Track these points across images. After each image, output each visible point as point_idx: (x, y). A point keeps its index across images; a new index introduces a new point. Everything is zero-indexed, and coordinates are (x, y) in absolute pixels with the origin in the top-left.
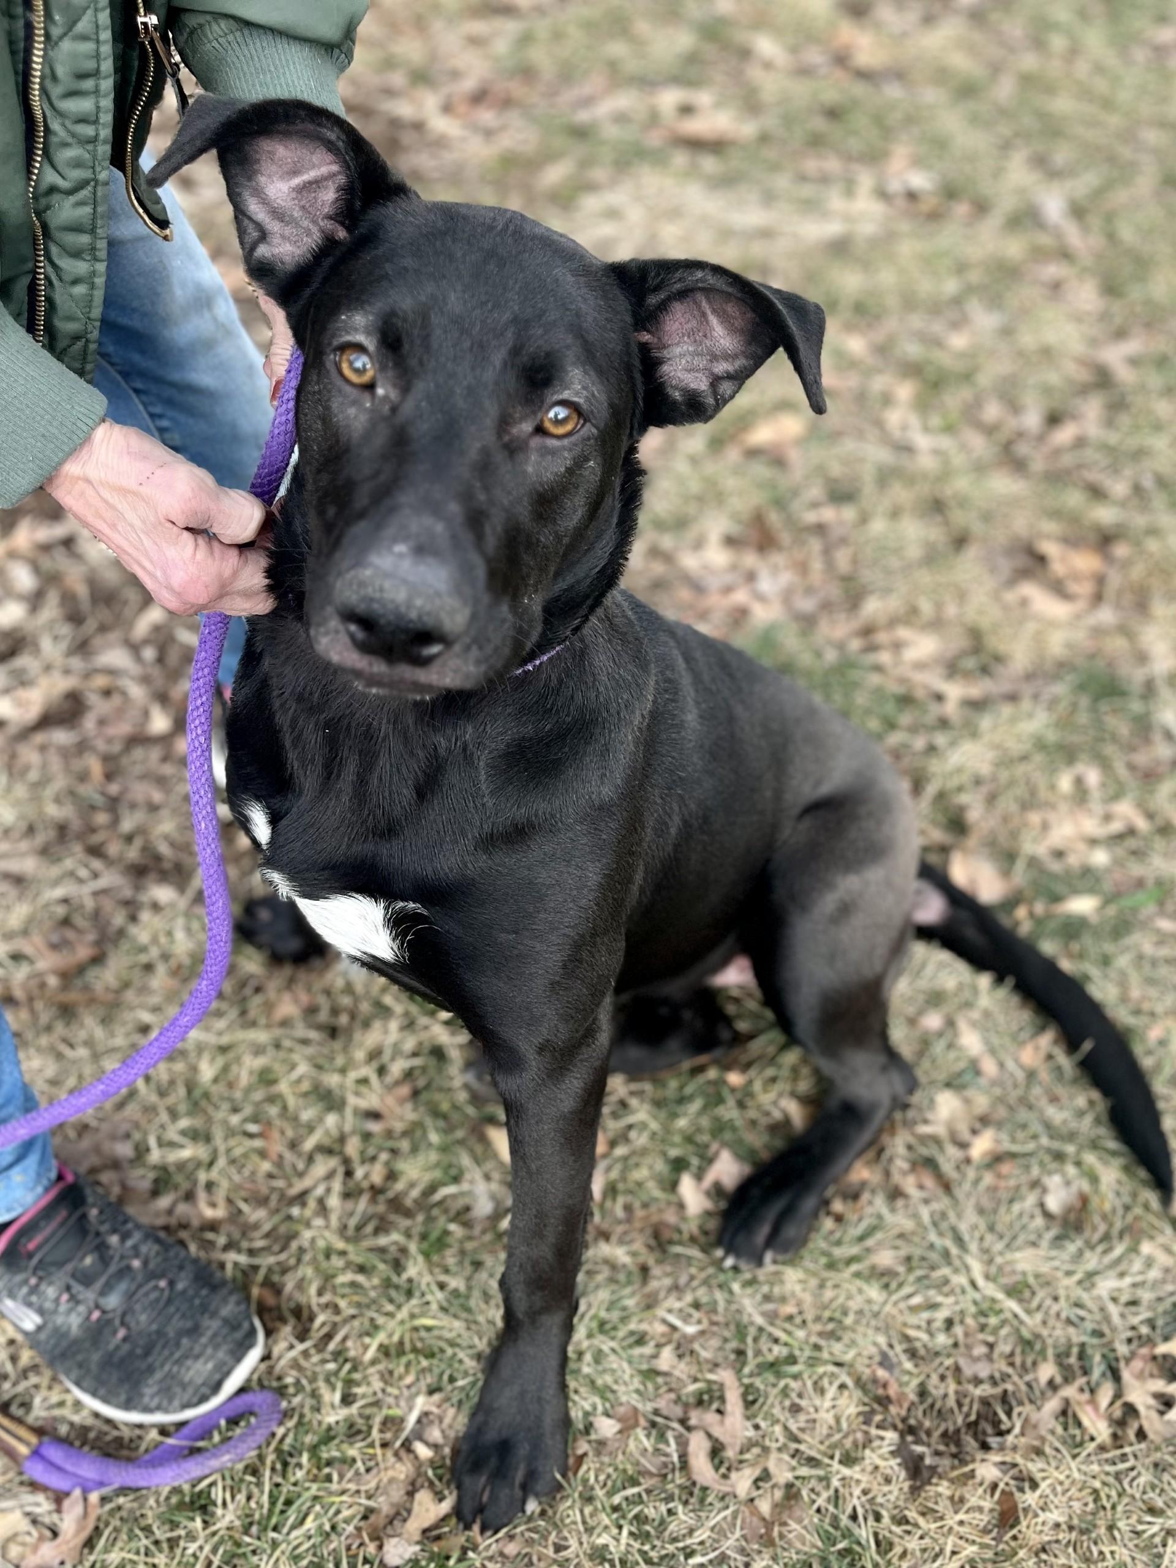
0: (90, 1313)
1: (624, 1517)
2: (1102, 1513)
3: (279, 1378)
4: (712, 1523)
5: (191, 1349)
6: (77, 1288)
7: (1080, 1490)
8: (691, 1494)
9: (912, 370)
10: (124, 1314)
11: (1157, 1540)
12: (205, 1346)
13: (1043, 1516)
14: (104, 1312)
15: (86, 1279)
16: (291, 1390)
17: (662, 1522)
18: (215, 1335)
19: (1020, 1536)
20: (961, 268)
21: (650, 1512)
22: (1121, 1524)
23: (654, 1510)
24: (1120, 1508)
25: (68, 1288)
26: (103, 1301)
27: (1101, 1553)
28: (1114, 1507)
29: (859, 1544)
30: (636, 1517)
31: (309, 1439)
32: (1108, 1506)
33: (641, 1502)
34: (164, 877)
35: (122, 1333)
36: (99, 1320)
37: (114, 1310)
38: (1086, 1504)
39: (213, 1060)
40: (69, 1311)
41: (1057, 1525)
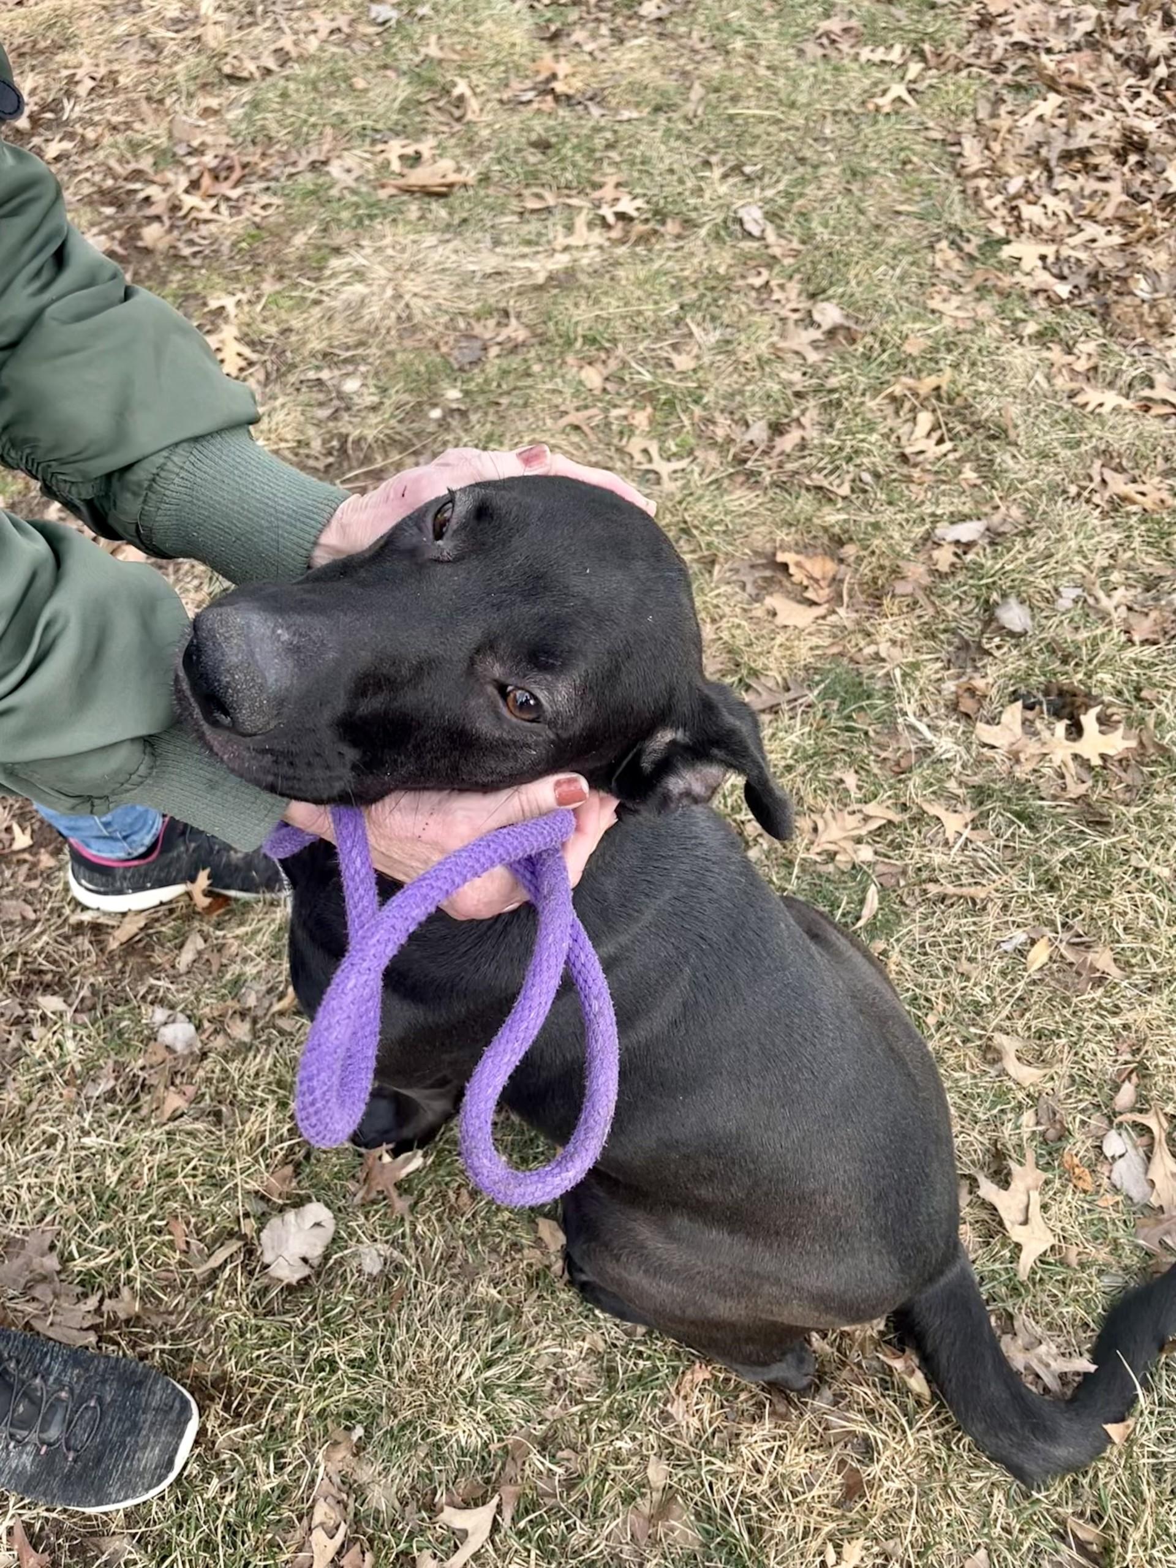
0: (39, 1450)
1: (530, 1540)
2: (936, 1476)
3: (217, 1455)
4: (606, 1532)
5: (136, 1442)
6: (20, 1434)
7: (915, 1457)
8: (585, 1506)
9: (646, 396)
10: (67, 1440)
11: (985, 1492)
12: (147, 1436)
13: (887, 1485)
14: (49, 1445)
15: (25, 1424)
16: (228, 1466)
17: (564, 1539)
18: (153, 1424)
19: (869, 1506)
20: (676, 289)
21: (552, 1531)
22: (954, 1485)
23: (555, 1529)
24: (950, 1468)
25: (12, 1436)
26: (44, 1436)
27: (938, 1511)
28: (945, 1470)
29: (734, 1537)
30: (541, 1537)
31: (251, 1508)
32: (941, 1467)
33: (543, 1523)
34: (47, 988)
35: (71, 1456)
36: (46, 1453)
37: (58, 1440)
38: (922, 1469)
39: (115, 1163)
40: (20, 1454)
41: (899, 1491)
